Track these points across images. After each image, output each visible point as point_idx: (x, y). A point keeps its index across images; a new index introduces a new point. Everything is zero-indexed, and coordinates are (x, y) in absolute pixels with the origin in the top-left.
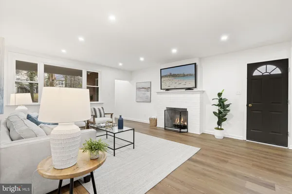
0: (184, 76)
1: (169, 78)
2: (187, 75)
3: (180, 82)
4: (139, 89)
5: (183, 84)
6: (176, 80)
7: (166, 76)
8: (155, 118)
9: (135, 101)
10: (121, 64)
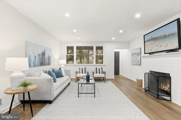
0: (165, 37)
1: (151, 42)
2: (169, 35)
3: (161, 44)
4: (133, 54)
5: (163, 46)
6: (157, 43)
7: (148, 41)
8: (140, 80)
9: (131, 64)
10: (113, 39)
